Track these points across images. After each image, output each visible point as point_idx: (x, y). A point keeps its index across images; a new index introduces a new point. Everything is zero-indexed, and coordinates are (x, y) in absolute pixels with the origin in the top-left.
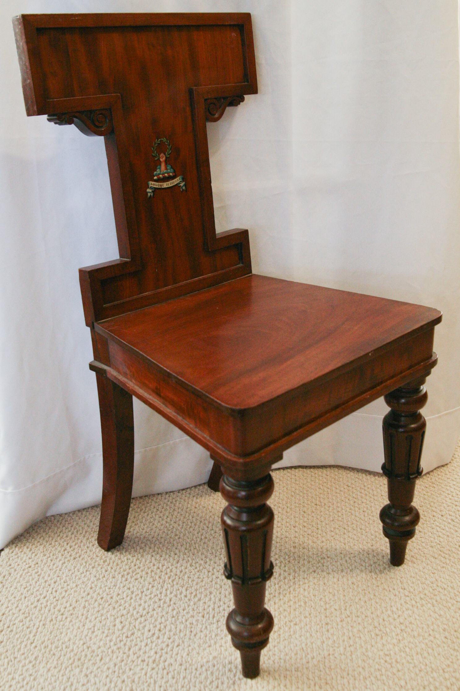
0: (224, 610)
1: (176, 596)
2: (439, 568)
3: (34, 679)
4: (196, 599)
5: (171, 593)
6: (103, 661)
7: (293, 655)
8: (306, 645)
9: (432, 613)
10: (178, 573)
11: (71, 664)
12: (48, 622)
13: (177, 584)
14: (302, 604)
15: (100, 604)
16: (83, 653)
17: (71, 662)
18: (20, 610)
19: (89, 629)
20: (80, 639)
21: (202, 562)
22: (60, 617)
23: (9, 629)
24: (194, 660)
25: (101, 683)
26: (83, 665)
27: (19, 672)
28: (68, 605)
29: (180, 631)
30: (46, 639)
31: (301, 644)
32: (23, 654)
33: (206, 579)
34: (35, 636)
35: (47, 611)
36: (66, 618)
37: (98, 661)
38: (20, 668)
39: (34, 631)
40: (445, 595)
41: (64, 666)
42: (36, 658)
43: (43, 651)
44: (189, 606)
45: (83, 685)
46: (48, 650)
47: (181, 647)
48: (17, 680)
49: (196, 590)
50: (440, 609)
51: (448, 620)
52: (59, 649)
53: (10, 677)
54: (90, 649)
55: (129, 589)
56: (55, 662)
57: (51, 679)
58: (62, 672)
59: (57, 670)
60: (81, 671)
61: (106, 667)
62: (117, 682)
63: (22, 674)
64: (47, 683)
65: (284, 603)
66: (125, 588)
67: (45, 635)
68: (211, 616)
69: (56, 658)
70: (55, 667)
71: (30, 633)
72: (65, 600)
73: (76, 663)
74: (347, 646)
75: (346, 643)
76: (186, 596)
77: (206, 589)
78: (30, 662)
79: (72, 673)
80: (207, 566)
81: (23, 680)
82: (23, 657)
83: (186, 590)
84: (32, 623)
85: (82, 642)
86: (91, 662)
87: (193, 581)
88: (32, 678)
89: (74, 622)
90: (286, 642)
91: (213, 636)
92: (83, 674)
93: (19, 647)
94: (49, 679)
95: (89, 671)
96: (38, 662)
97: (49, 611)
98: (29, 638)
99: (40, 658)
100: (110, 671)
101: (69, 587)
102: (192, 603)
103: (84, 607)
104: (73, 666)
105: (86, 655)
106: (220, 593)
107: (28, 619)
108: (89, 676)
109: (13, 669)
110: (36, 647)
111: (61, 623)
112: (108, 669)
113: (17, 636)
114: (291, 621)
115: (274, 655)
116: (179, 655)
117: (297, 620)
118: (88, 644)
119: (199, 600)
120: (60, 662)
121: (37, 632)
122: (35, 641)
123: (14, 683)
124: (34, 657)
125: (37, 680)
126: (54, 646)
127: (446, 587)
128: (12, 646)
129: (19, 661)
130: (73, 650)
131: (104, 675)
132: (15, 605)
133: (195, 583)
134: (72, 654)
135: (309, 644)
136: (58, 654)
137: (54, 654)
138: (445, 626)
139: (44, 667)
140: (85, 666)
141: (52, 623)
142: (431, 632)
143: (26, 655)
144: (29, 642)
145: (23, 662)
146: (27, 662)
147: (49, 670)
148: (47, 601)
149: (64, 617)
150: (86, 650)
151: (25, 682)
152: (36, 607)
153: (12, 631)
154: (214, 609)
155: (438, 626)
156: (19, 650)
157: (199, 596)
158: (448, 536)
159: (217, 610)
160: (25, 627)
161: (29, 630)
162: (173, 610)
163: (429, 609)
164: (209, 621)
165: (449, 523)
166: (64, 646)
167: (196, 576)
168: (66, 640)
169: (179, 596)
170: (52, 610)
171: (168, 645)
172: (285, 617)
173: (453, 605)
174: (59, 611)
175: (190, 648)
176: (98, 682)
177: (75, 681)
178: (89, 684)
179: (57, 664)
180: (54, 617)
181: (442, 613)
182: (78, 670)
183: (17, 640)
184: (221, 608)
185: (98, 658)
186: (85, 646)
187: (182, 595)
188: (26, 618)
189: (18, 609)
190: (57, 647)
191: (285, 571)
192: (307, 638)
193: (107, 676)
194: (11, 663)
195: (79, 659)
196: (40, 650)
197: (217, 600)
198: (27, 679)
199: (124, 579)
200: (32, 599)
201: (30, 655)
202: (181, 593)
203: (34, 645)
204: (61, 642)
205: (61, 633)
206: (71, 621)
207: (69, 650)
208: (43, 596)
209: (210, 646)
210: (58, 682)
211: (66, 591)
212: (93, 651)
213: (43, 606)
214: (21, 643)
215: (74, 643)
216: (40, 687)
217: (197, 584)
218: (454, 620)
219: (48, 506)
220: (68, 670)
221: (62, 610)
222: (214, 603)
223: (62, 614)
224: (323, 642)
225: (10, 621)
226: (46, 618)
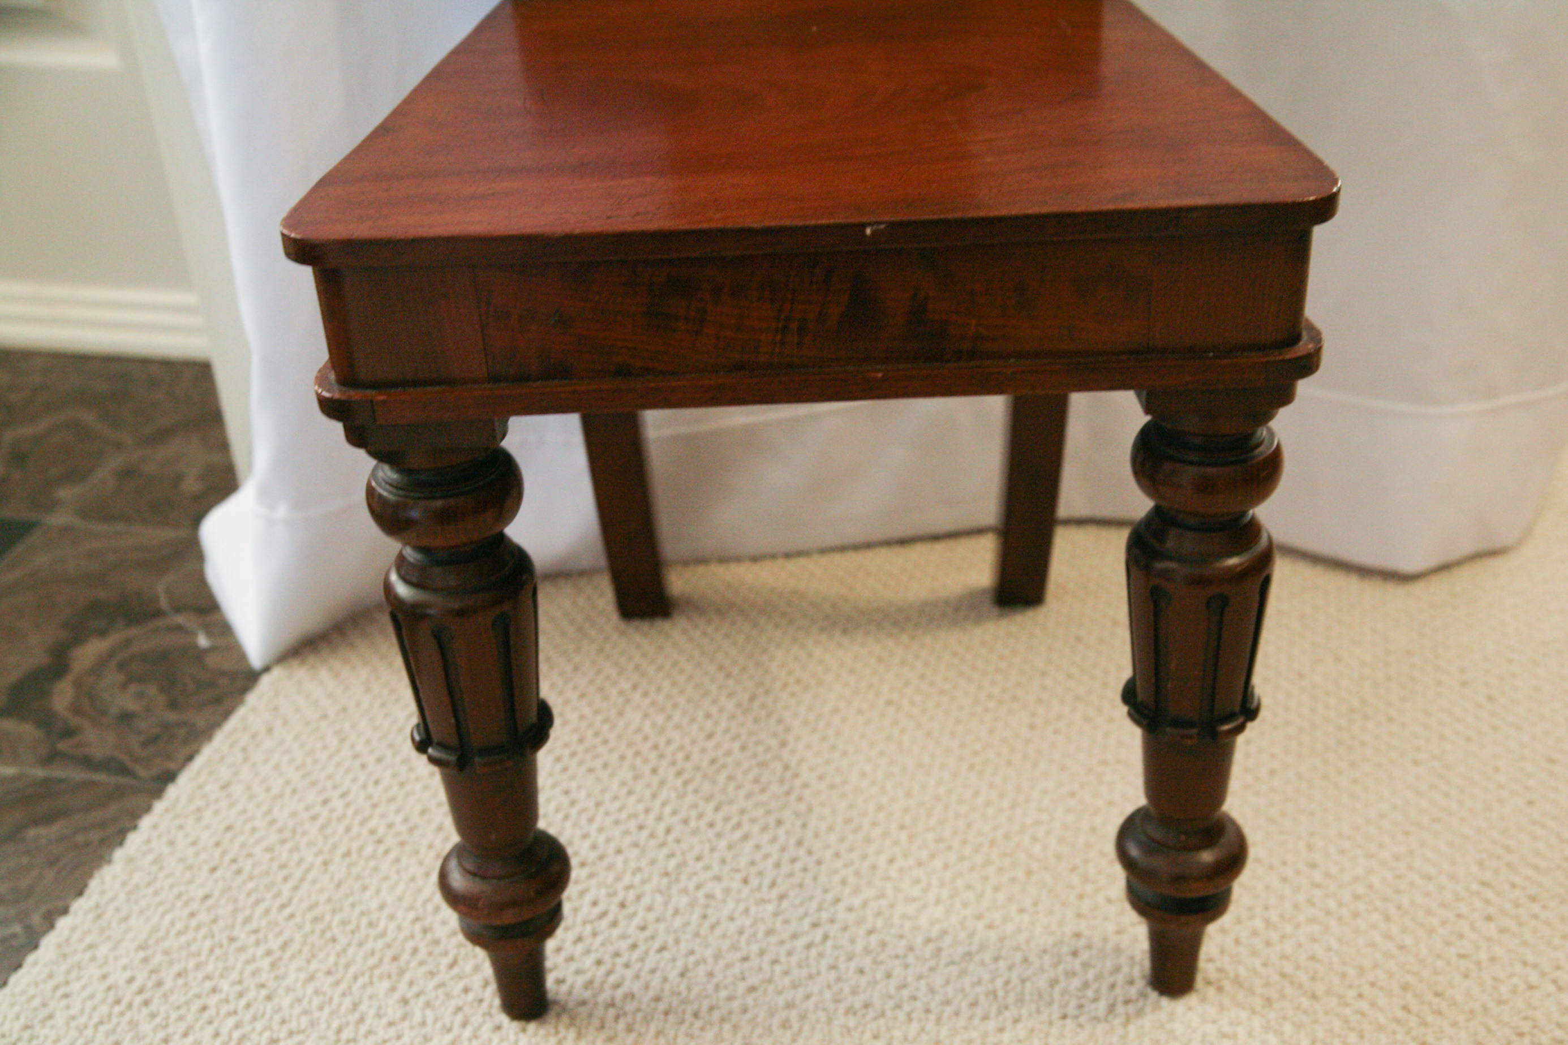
0: (805, 870)
1: (686, 822)
2: (1425, 820)
3: (269, 998)
4: (737, 835)
5: (674, 813)
6: (456, 970)
7: (964, 1006)
8: (1007, 983)
9: (1378, 939)
10: (705, 764)
11: (372, 969)
12: (337, 858)
13: (696, 791)
14: (1020, 874)
16: (410, 945)
17: (372, 961)
18: (273, 822)
20: (411, 908)
21: (773, 742)
22: (369, 849)
23: (234, 867)
24: (695, 990)
25: (439, 1025)
26: (402, 972)
27: (234, 976)
28: (399, 819)
29: (677, 912)
30: (323, 898)
31: (992, 980)
32: (256, 931)
33: (774, 788)
34: (296, 888)
35: (341, 828)
36: (387, 852)
37: (443, 968)
38: (239, 966)
39: (298, 873)
40: (1427, 894)
41: (352, 970)
42: (285, 946)
43: (308, 928)
44: (713, 850)
45: (391, 1024)
46: (319, 927)
47: (667, 955)
48: (223, 996)
49: (743, 812)
50: (1404, 930)
52: (349, 928)
53: (208, 985)
54: (429, 936)
55: (567, 792)
56: (332, 959)
57: (310, 1001)
58: (343, 987)
59: (331, 979)
60: (393, 989)
61: (461, 985)
62: (479, 1028)
63: (240, 982)
64: (297, 1010)
65: (972, 869)
66: (558, 790)
67: (322, 890)
68: (767, 882)
69: (338, 947)
70: (329, 973)
71: (286, 879)
72: (393, 807)
73: (385, 968)
74: (1120, 999)
75: (1118, 991)
76: (711, 825)
77: (768, 813)
78: (269, 953)
79: (370, 991)
81: (240, 995)
82: (253, 938)
83: (717, 809)
84: (296, 857)
85: (411, 915)
86: (424, 969)
87: (739, 787)
88: (264, 992)
89: (405, 861)
90: (954, 970)
91: (760, 934)
92: (397, 995)
93: (248, 912)
94: (305, 1002)
95: (415, 989)
96: (288, 954)
97: (348, 829)
98: (278, 894)
99: (294, 947)
100: (471, 996)
101: (412, 776)
102: (723, 844)
104: (377, 973)
105: (415, 951)
106: (804, 826)
107: (289, 845)
108: (412, 1002)
109: (221, 965)
110: (292, 916)
111: (372, 863)
112: (466, 990)
113: (251, 885)
114: (979, 917)
115: (914, 998)
116: (658, 974)
117: (997, 916)
118: (426, 923)
119: (746, 837)
120: (343, 960)
121: (302, 879)
122: (295, 901)
123: (213, 1000)
124: (280, 940)
125: (276, 1000)
126: (337, 918)
127: (1433, 871)
128: (230, 907)
129: (242, 949)
130: (383, 934)
131: (453, 1004)
132: (264, 808)
133: (742, 793)
134: (380, 943)
135: (1015, 981)
136: (343, 940)
137: (334, 940)
138: (1410, 978)
139: (299, 969)
140: (407, 977)
141: (347, 861)
142: (1366, 990)
143: (261, 935)
144: (278, 902)
145: (251, 951)
146: (261, 951)
147: (311, 978)
148: (348, 805)
149: (382, 848)
150: (419, 936)
151: (243, 1002)
152: (314, 818)
153: (239, 872)
154: (777, 865)
155: (1390, 974)
156: (248, 920)
157: (746, 827)
158: (1468, 740)
159: (785, 868)
160: (275, 865)
161: (285, 872)
162: (671, 856)
163: (1374, 926)
164: (758, 895)
165: (1479, 706)
166: (364, 921)
167: (751, 776)
168: (374, 905)
169: (693, 824)
170: (355, 830)
171: (634, 946)
172: (965, 904)
173: (1444, 923)
174: (373, 832)
175: (692, 959)
176: (430, 1020)
177: (372, 1011)
178: (406, 1024)
179: (336, 964)
180: (355, 846)
181: (1408, 941)
182: (385, 984)
183: (249, 894)
184: (798, 866)
185: (445, 961)
186: (418, 927)
187: (703, 823)
188: (283, 842)
189: (269, 818)
190: (344, 923)
191: (991, 785)
192: (1011, 968)
193: (459, 1009)
194: (217, 952)
195: (395, 958)
196: (300, 927)
197: (792, 841)
198: (251, 995)
199: (558, 767)
200: (312, 796)
201: (271, 936)
202: (700, 816)
203: (287, 911)
204: (358, 910)
205: (365, 888)
206: (397, 861)
207: (373, 932)
208: (339, 792)
209: (746, 959)
210: (327, 1010)
211: (402, 785)
212: (436, 942)
213: (334, 816)
214: (257, 903)
215: (392, 917)
216: (277, 1018)
217: (749, 796)
218: (1440, 964)
220: (360, 981)
221: (381, 831)
222: (783, 850)
223: (379, 842)
224: (1054, 983)
225: (243, 846)
226: (334, 847)
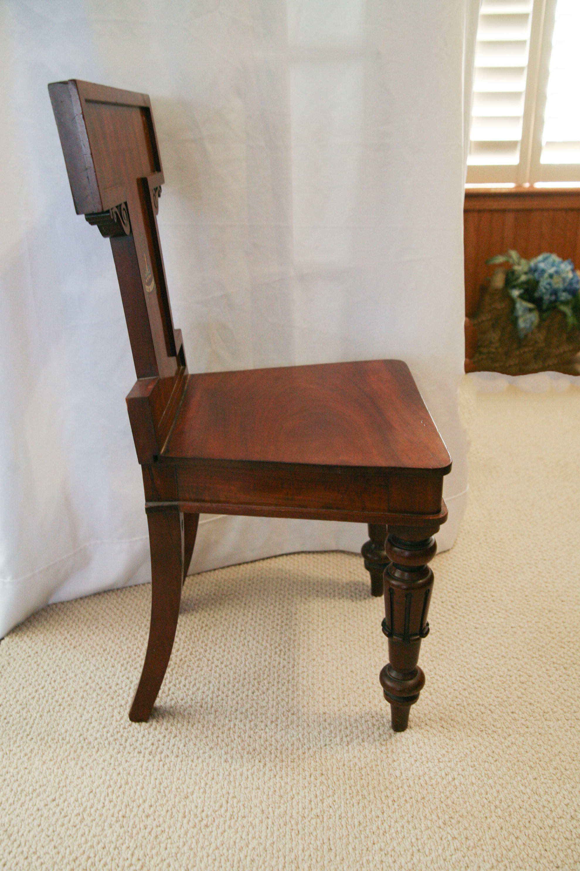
0: (223, 699)
1: (175, 685)
2: (438, 655)
3: (29, 773)
4: (195, 688)
5: (170, 682)
6: (99, 753)
7: (289, 745)
8: (303, 735)
9: (429, 702)
10: (178, 662)
11: (67, 757)
12: (45, 714)
13: (177, 673)
14: (301, 693)
15: (98, 694)
16: (80, 745)
17: (66, 754)
18: (17, 701)
19: (86, 720)
20: (77, 731)
21: (202, 650)
22: (57, 708)
23: (6, 721)
24: (191, 751)
25: (97, 776)
26: (79, 757)
27: (14, 765)
28: (66, 695)
30: (43, 730)
31: (298, 734)
32: (19, 746)
33: (205, 668)
34: (31, 727)
35: (44, 702)
36: (64, 709)
37: (94, 753)
38: (15, 761)
39: (31, 722)
40: (443, 683)
41: (59, 758)
42: (31, 751)
43: (39, 743)
44: (187, 695)
45: (78, 778)
46: (44, 742)
47: (177, 738)
48: (11, 774)
49: (195, 679)
50: (437, 698)
51: (445, 708)
52: (55, 741)
53: (5, 770)
54: (86, 741)
55: (128, 678)
56: (51, 755)
57: (46, 773)
58: (57, 765)
59: (52, 763)
60: (77, 764)
61: (102, 759)
62: (112, 775)
63: (17, 768)
64: (41, 777)
65: (283, 692)
66: (125, 677)
67: (42, 727)
68: (209, 706)
69: (52, 750)
70: (51, 760)
71: (27, 724)
72: (63, 690)
73: (72, 756)
74: (344, 735)
75: (343, 732)
76: (185, 686)
77: (205, 678)
78: (26, 755)
79: (68, 765)
80: (207, 654)
81: (18, 773)
82: (18, 749)
83: (186, 679)
84: (29, 714)
85: (78, 734)
86: (87, 754)
87: (192, 669)
88: (27, 771)
89: (71, 712)
90: (283, 732)
91: (211, 727)
92: (79, 766)
93: (15, 739)
94: (44, 772)
95: (85, 763)
96: (34, 754)
97: (47, 701)
98: (25, 730)
99: (36, 751)
100: (106, 763)
101: (68, 677)
102: (191, 692)
103: (83, 697)
104: (69, 758)
105: (82, 747)
106: (219, 682)
107: (25, 710)
108: (85, 768)
109: (8, 762)
110: (32, 739)
111: (59, 714)
112: (104, 761)
113: (13, 728)
114: (289, 711)
115: (271, 745)
116: (176, 746)
117: (295, 709)
118: (85, 736)
119: (198, 689)
120: (55, 754)
121: (33, 724)
122: (32, 733)
123: (8, 776)
124: (29, 749)
125: (32, 774)
126: (50, 738)
127: (444, 675)
128: (7, 738)
129: (15, 754)
130: (69, 742)
131: (100, 767)
132: (13, 696)
133: (194, 672)
134: (68, 746)
135: (306, 734)
136: (54, 746)
137: (50, 747)
138: (442, 715)
139: (39, 760)
140: (81, 758)
141: (49, 714)
142: (428, 722)
143: (21, 748)
144: (26, 734)
145: (19, 755)
146: (22, 754)
147: (44, 763)
148: (45, 691)
149: (62, 707)
150: (82, 742)
151: (20, 776)
152: (33, 698)
153: (8, 723)
154: (212, 699)
155: (435, 715)
156: (15, 742)
157: (198, 685)
158: (447, 623)
159: (215, 699)
160: (22, 719)
161: (26, 721)
163: (427, 697)
164: (207, 711)
165: (449, 610)
166: (60, 738)
167: (196, 665)
168: (63, 731)
169: (178, 686)
170: (50, 701)
171: (165, 736)
172: (283, 707)
173: (450, 693)
174: (57, 701)
175: (187, 739)
176: (93, 775)
177: (70, 774)
178: (84, 777)
179: (53, 756)
180: (51, 708)
181: (439, 702)
182: (73, 762)
183: (14, 732)
184: (220, 698)
185: (94, 750)
186: (81, 738)
187: (181, 685)
188: (23, 709)
189: (15, 700)
190: (53, 739)
191: (284, 659)
192: (303, 729)
193: (103, 768)
194: (5, 756)
195: (75, 752)
196: (36, 743)
197: (216, 689)
198: (22, 772)
199: (123, 668)
200: (30, 689)
201: (25, 747)
202: (180, 683)
203: (30, 737)
204: (57, 733)
205: (58, 725)
206: (69, 712)
207: (65, 742)
208: (41, 686)
209: (207, 737)
210: (53, 775)
211: (65, 681)
212: (90, 743)
213: (41, 696)
214: (17, 735)
215: (71, 735)
216: (34, 780)
217: (196, 673)
218: (451, 708)
219: (51, 593)
220: (63, 762)
221: (60, 700)
222: (213, 692)
223: (60, 705)
224: (320, 733)
225: (7, 712)
226: (43, 709)
